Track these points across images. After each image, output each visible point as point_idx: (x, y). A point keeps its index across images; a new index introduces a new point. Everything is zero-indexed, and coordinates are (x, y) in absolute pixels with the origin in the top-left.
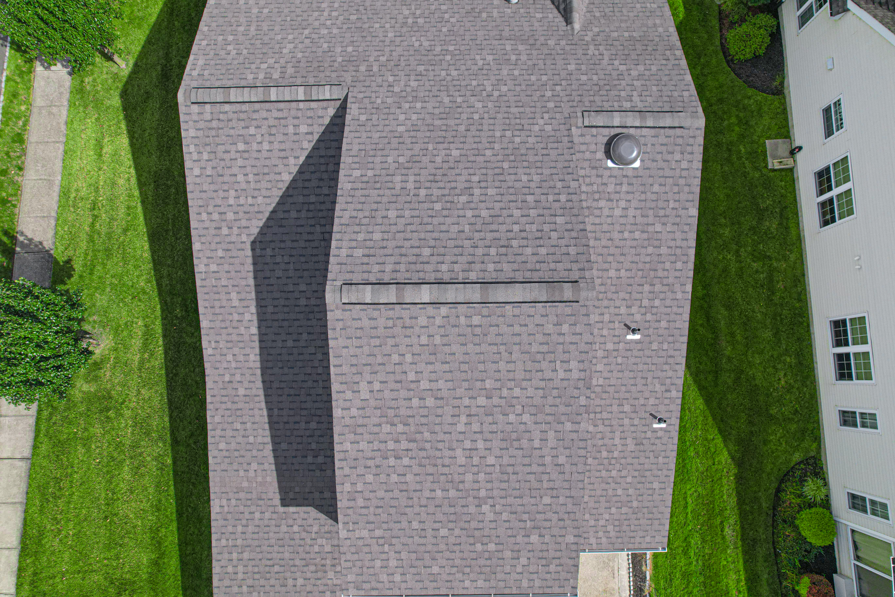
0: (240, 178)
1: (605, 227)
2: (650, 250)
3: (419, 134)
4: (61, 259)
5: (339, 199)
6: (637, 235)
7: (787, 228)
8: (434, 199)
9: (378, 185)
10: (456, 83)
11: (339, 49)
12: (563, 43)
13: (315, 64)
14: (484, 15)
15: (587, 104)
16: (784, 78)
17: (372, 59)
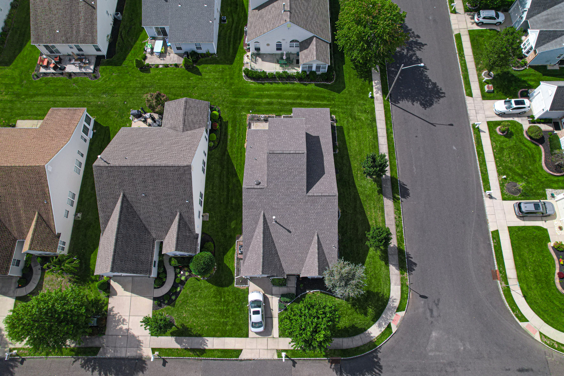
0: (326, 183)
2: (252, 170)
6: (255, 172)
9: (300, 172)
10: (286, 196)
11: (309, 206)
12: (266, 208)
13: (313, 202)
14: (281, 216)
15: (263, 191)
16: (202, 236)
17: (303, 203)
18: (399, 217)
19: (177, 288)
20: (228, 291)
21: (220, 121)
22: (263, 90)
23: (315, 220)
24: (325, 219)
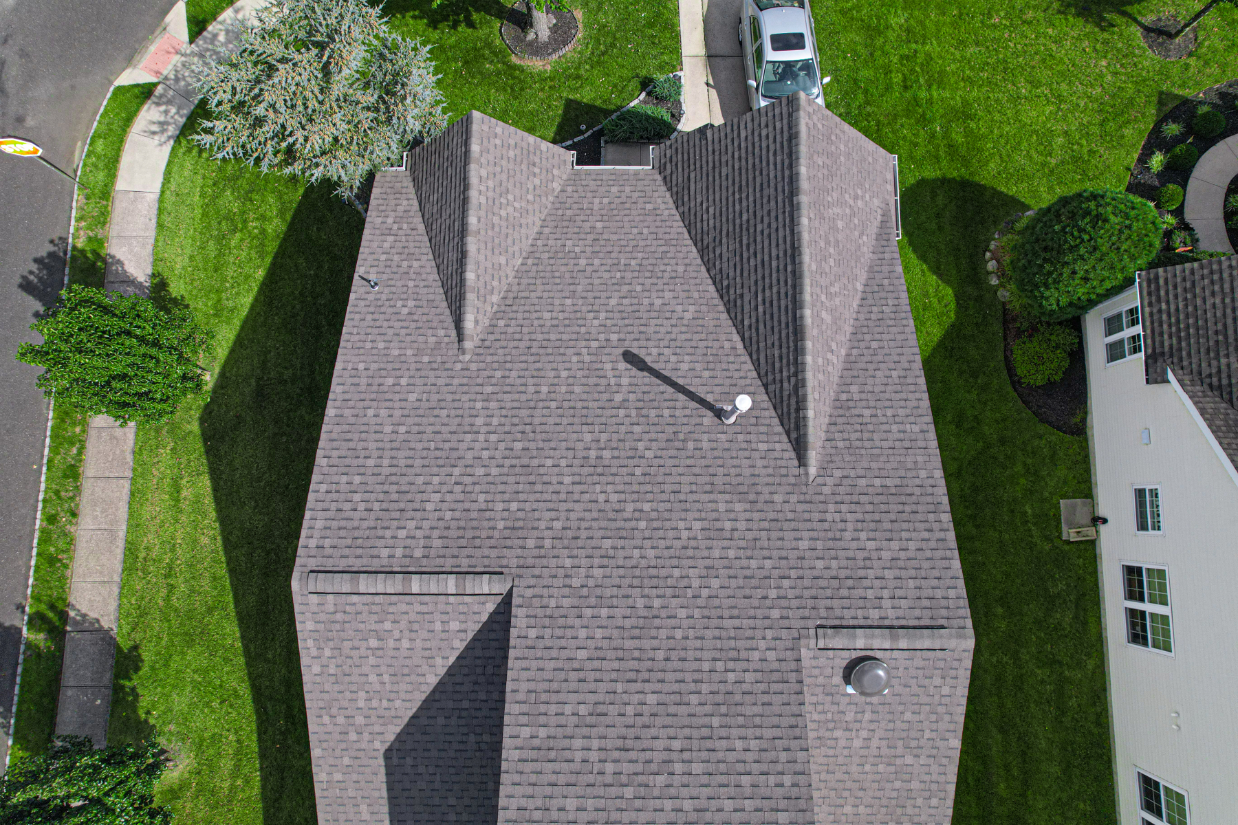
0: (372, 678)
1: (841, 760)
2: (898, 784)
3: (605, 665)
5: (504, 778)
6: (881, 768)
7: (1085, 623)
8: (624, 779)
9: (552, 754)
10: (653, 572)
11: (500, 506)
12: (793, 498)
13: (469, 534)
14: (691, 445)
15: (823, 613)
16: (1086, 413)
17: (543, 525)
19: (1168, 167)
23: (467, 420)
24: (402, 429)
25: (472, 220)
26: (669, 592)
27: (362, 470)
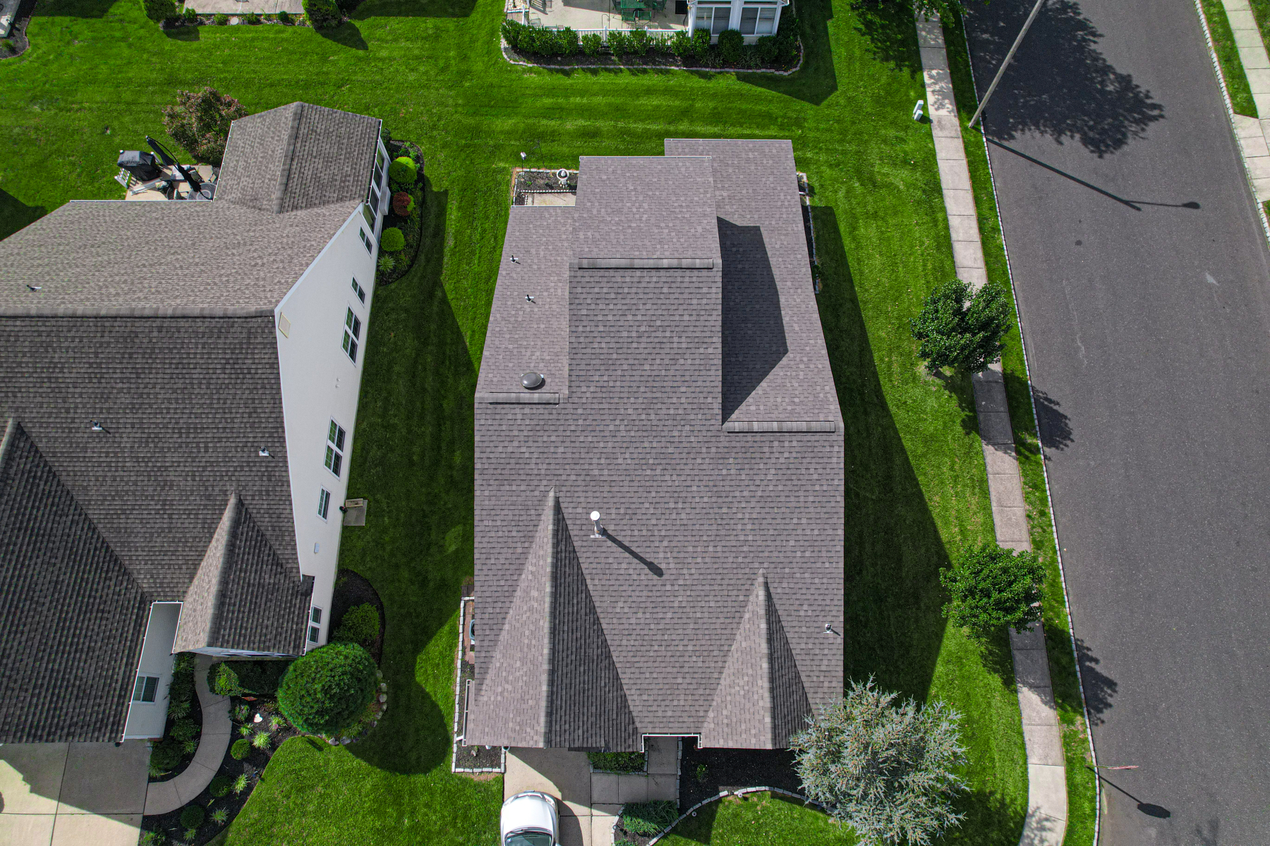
0: (796, 385)
2: (516, 336)
3: (671, 384)
4: (974, 435)
5: (720, 329)
6: (525, 344)
7: (363, 449)
8: (661, 329)
9: (696, 340)
10: (645, 434)
11: (733, 472)
12: (564, 477)
13: (748, 455)
14: (622, 511)
15: (554, 412)
16: (336, 584)
17: (707, 461)
18: (1043, 514)
19: (233, 779)
20: (426, 787)
21: (423, 189)
22: (567, 92)
23: (756, 527)
24: (795, 521)
25: (765, 665)
26: (637, 423)
27: (815, 494)
